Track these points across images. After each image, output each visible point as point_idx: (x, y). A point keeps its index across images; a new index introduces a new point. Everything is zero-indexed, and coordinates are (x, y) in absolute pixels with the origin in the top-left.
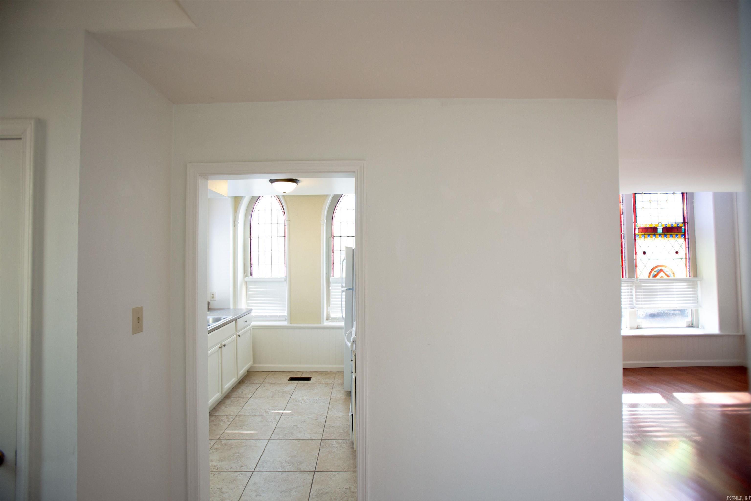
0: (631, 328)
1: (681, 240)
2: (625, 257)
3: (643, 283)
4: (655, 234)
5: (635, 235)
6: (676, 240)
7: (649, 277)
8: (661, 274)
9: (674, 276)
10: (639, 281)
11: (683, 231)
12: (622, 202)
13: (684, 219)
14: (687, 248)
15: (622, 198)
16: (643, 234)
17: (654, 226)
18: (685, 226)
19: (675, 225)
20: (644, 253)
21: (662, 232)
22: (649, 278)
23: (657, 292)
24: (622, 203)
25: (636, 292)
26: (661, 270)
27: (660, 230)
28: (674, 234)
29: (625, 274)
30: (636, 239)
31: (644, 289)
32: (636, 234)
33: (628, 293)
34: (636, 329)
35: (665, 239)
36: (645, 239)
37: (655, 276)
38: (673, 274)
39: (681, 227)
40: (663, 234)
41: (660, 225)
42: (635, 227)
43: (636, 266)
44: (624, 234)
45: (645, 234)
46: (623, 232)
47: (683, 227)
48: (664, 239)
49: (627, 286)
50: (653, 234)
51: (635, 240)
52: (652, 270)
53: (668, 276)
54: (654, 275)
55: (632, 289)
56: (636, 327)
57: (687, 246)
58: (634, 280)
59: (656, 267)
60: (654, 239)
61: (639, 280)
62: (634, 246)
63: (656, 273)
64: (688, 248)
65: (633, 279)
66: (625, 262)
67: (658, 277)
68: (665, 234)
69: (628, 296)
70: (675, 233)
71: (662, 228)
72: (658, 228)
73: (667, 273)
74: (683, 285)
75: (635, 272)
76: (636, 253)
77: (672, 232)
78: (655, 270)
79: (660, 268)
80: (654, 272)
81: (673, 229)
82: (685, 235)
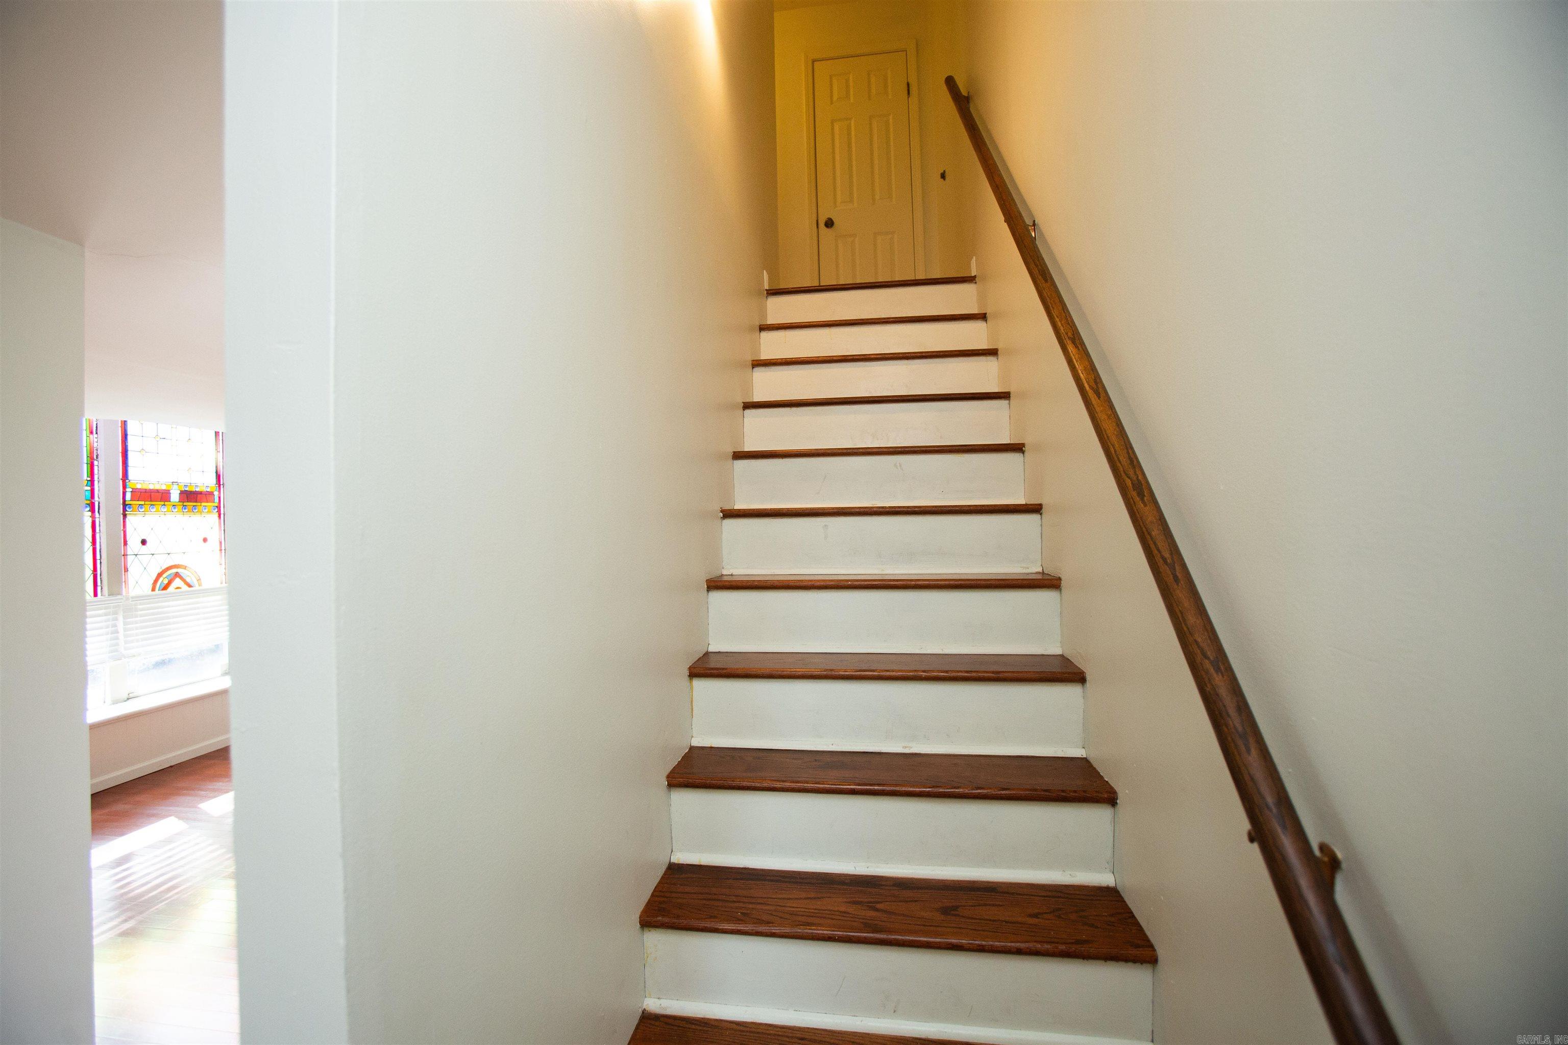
0: (115, 702)
1: (213, 517)
2: (100, 552)
3: (141, 604)
4: (166, 503)
5: (125, 505)
6: (204, 517)
7: (153, 590)
8: (177, 582)
9: (200, 585)
10: (132, 601)
11: (217, 500)
12: (97, 433)
13: (218, 477)
14: (223, 533)
15: (97, 424)
16: (142, 503)
17: (164, 487)
18: (219, 490)
19: (201, 489)
20: (144, 542)
21: (179, 501)
22: (154, 593)
23: (168, 618)
24: (95, 436)
25: (125, 624)
26: (177, 575)
27: (175, 496)
28: (200, 506)
29: (102, 589)
30: (127, 513)
31: (141, 616)
32: (127, 503)
33: (107, 630)
34: (125, 701)
35: (185, 515)
36: (146, 513)
37: (165, 588)
38: (199, 580)
39: (211, 493)
40: (181, 504)
41: (175, 486)
42: (124, 487)
43: (126, 570)
44: (99, 503)
45: (146, 503)
46: (96, 498)
47: (216, 493)
48: (183, 515)
49: (106, 615)
50: (163, 503)
51: (125, 516)
52: (160, 575)
53: (189, 586)
54: (162, 586)
55: (116, 619)
56: (126, 696)
57: (223, 529)
58: (121, 599)
59: (167, 569)
60: (164, 513)
61: (132, 598)
62: (122, 529)
63: (166, 581)
65: (119, 597)
66: (101, 563)
67: (171, 589)
68: (185, 504)
69: (107, 634)
70: (202, 504)
71: (179, 492)
72: (171, 492)
73: (188, 580)
74: (215, 600)
75: (124, 583)
76: (125, 543)
77: (196, 502)
78: (165, 575)
79: (174, 571)
80: (164, 580)
81: (199, 496)
82: (219, 507)
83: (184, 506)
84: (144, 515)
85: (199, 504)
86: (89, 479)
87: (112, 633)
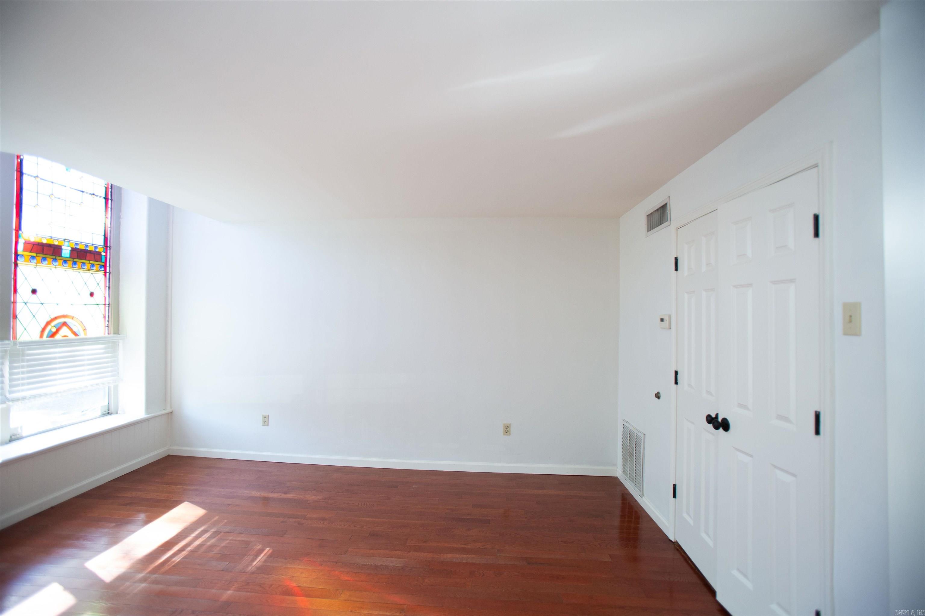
1: (99, 276)
3: (29, 350)
4: (57, 258)
5: (16, 255)
6: (92, 273)
7: (41, 336)
8: (64, 331)
9: (86, 334)
10: (19, 346)
11: (103, 260)
13: (106, 240)
14: (107, 288)
16: (34, 255)
17: (56, 243)
18: (106, 253)
19: (91, 248)
20: (34, 291)
21: (70, 258)
22: (41, 339)
23: (55, 363)
25: (11, 368)
26: (65, 324)
27: (66, 252)
28: (89, 263)
30: (18, 262)
31: (29, 361)
32: (19, 253)
35: (74, 270)
36: (37, 264)
37: (53, 335)
38: (85, 330)
39: (99, 253)
40: (72, 260)
41: (67, 243)
42: (17, 237)
43: (15, 317)
45: (38, 255)
47: (103, 254)
48: (72, 270)
50: (54, 257)
51: (16, 265)
52: (48, 323)
53: (76, 334)
54: (51, 334)
56: (8, 438)
57: (108, 286)
58: (9, 344)
59: (56, 318)
60: (53, 266)
61: (20, 343)
62: (13, 277)
63: (54, 330)
64: (109, 287)
65: (7, 342)
67: (58, 337)
68: (75, 260)
70: (91, 262)
71: (70, 249)
72: (63, 247)
73: (75, 329)
74: (98, 348)
75: (12, 329)
76: (15, 291)
77: (85, 259)
78: (53, 324)
79: (62, 320)
80: (52, 328)
81: (88, 254)
82: (105, 267)
83: (74, 262)
84: (35, 266)
85: (88, 262)
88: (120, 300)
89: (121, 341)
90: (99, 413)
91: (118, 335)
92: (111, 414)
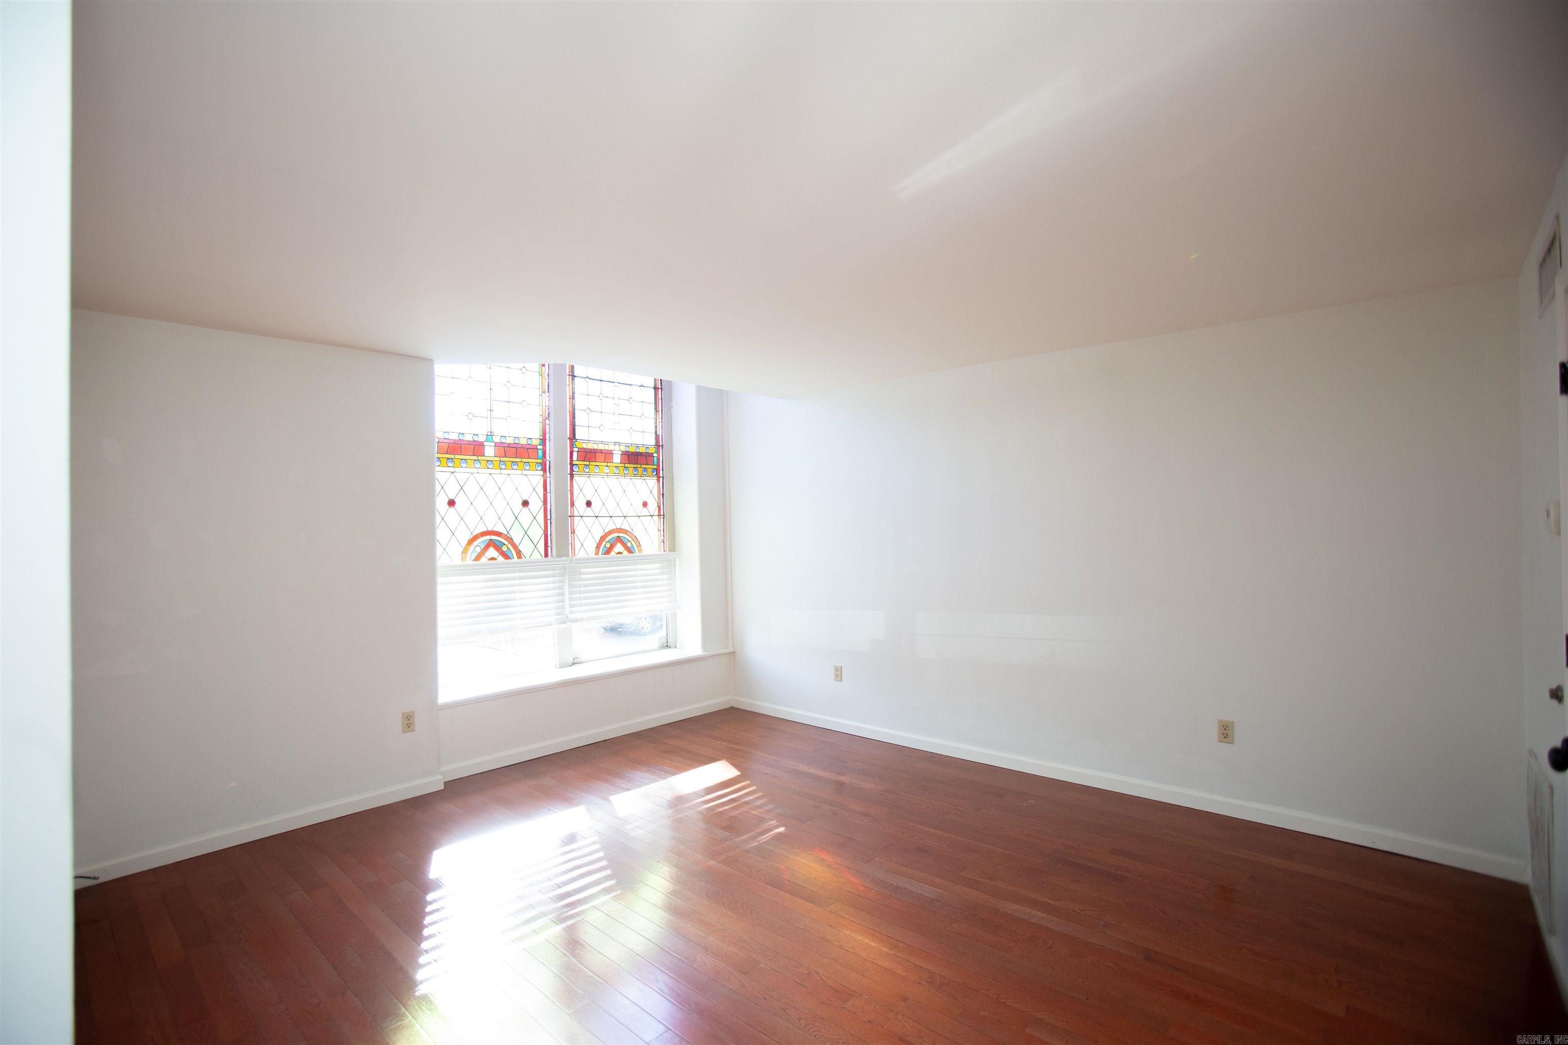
0: (563, 666)
1: (652, 482)
2: (550, 512)
3: (585, 567)
4: (609, 464)
5: (572, 465)
6: (644, 479)
7: (597, 553)
8: (619, 547)
9: (640, 551)
10: (577, 564)
11: (655, 462)
12: (548, 392)
13: (657, 438)
14: (661, 496)
15: (548, 382)
16: (587, 463)
17: (607, 447)
18: (658, 453)
19: (642, 450)
20: (589, 504)
21: (621, 462)
22: (597, 557)
24: (547, 394)
25: (570, 587)
26: (619, 539)
27: (617, 457)
28: (641, 468)
29: (551, 549)
30: (574, 473)
31: (587, 579)
32: (574, 463)
33: (555, 591)
34: (571, 666)
35: (626, 477)
36: (591, 474)
37: (608, 552)
38: (639, 545)
39: (651, 455)
40: (623, 465)
41: (617, 447)
42: (572, 447)
43: (573, 532)
44: (550, 462)
45: (591, 463)
46: (548, 458)
47: (655, 455)
48: (624, 477)
49: (553, 576)
50: (606, 464)
51: (572, 476)
52: (602, 539)
53: (630, 551)
54: (605, 550)
55: (562, 581)
56: (571, 661)
57: (661, 492)
58: (568, 561)
59: (610, 533)
60: (606, 474)
61: (578, 560)
62: (570, 489)
63: (608, 545)
64: (663, 495)
65: (567, 558)
66: (551, 523)
67: (613, 553)
68: (626, 465)
69: (554, 596)
70: (643, 466)
71: (620, 453)
72: (614, 452)
73: (628, 545)
74: (653, 568)
75: (570, 545)
76: (572, 504)
77: (637, 464)
78: (607, 540)
79: (616, 535)
80: (606, 544)
81: (640, 458)
82: (657, 470)
83: (625, 467)
84: (589, 476)
85: (639, 466)
86: (541, 438)
87: (558, 595)
88: (675, 509)
89: (677, 560)
90: (657, 646)
91: (674, 553)
92: (670, 647)
